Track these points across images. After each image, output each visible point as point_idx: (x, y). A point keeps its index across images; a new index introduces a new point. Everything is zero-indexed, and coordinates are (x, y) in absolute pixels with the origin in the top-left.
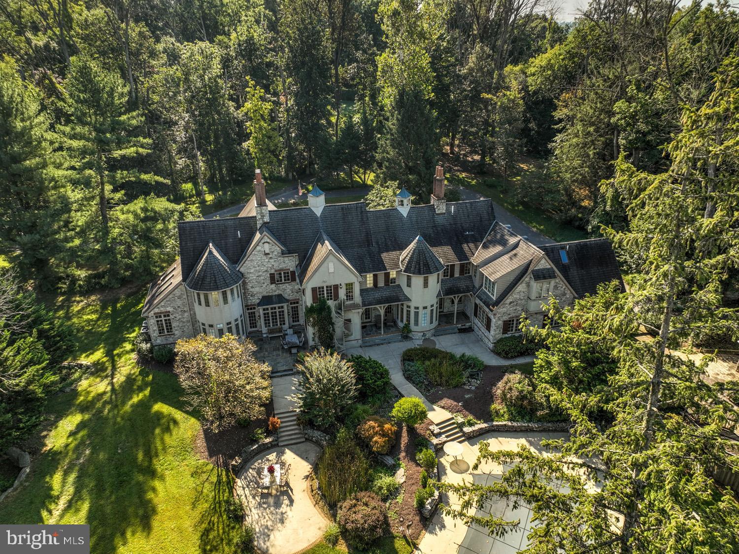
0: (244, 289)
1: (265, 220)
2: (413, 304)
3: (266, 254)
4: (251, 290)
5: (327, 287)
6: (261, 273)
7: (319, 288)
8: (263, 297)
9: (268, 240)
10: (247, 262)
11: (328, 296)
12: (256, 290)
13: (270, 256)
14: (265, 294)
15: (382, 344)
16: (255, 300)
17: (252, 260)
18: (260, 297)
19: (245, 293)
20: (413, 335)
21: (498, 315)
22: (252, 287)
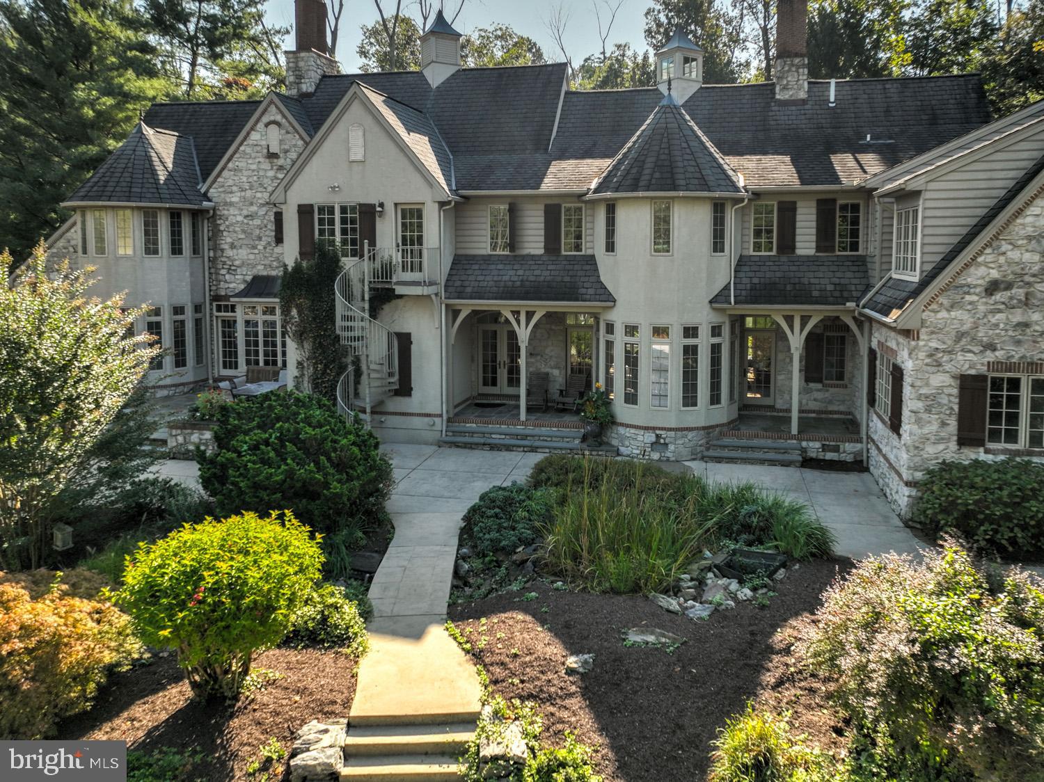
0: (215, 247)
1: (304, 88)
2: (618, 316)
3: (272, 156)
4: (229, 253)
5: (343, 210)
6: (254, 208)
7: (321, 210)
8: (256, 279)
9: (279, 118)
10: (225, 173)
11: (344, 242)
12: (242, 254)
13: (280, 162)
14: (261, 271)
15: (509, 448)
16: (235, 283)
17: (237, 170)
18: (249, 278)
19: (213, 261)
20: (622, 439)
21: (927, 342)
22: (233, 246)
